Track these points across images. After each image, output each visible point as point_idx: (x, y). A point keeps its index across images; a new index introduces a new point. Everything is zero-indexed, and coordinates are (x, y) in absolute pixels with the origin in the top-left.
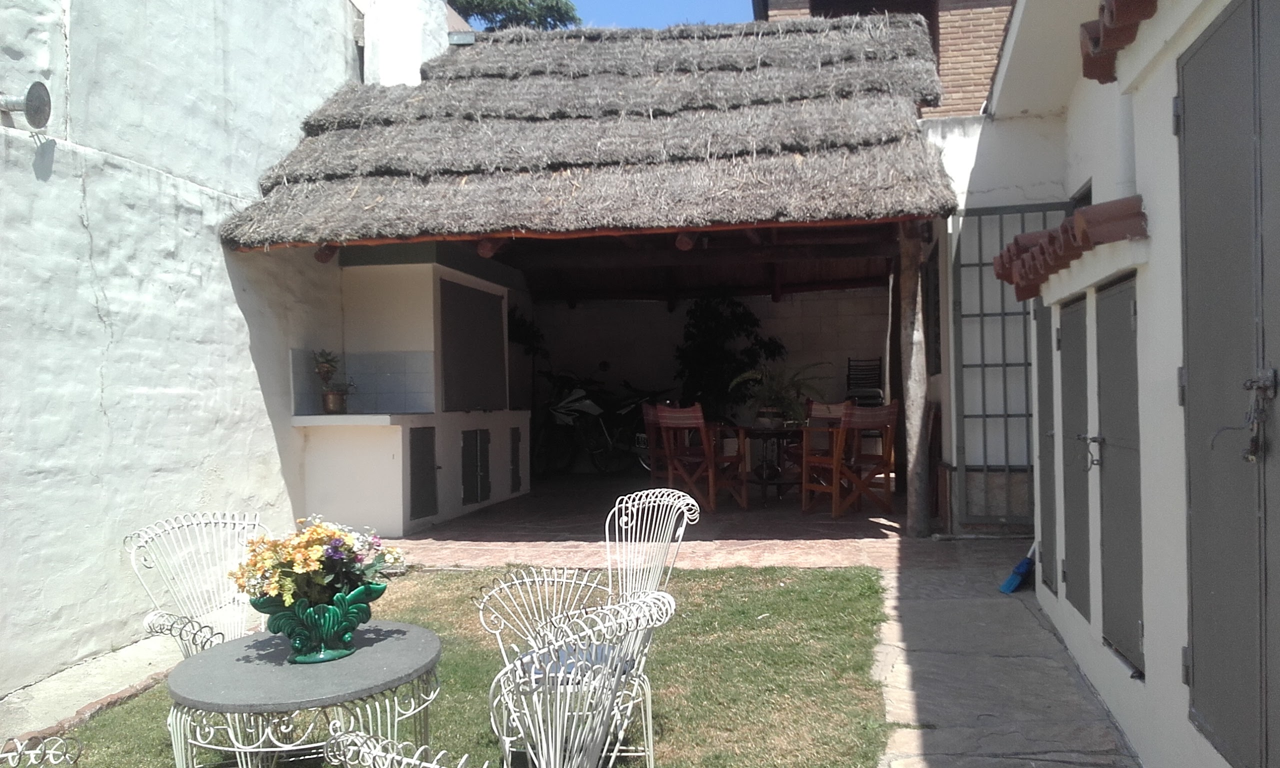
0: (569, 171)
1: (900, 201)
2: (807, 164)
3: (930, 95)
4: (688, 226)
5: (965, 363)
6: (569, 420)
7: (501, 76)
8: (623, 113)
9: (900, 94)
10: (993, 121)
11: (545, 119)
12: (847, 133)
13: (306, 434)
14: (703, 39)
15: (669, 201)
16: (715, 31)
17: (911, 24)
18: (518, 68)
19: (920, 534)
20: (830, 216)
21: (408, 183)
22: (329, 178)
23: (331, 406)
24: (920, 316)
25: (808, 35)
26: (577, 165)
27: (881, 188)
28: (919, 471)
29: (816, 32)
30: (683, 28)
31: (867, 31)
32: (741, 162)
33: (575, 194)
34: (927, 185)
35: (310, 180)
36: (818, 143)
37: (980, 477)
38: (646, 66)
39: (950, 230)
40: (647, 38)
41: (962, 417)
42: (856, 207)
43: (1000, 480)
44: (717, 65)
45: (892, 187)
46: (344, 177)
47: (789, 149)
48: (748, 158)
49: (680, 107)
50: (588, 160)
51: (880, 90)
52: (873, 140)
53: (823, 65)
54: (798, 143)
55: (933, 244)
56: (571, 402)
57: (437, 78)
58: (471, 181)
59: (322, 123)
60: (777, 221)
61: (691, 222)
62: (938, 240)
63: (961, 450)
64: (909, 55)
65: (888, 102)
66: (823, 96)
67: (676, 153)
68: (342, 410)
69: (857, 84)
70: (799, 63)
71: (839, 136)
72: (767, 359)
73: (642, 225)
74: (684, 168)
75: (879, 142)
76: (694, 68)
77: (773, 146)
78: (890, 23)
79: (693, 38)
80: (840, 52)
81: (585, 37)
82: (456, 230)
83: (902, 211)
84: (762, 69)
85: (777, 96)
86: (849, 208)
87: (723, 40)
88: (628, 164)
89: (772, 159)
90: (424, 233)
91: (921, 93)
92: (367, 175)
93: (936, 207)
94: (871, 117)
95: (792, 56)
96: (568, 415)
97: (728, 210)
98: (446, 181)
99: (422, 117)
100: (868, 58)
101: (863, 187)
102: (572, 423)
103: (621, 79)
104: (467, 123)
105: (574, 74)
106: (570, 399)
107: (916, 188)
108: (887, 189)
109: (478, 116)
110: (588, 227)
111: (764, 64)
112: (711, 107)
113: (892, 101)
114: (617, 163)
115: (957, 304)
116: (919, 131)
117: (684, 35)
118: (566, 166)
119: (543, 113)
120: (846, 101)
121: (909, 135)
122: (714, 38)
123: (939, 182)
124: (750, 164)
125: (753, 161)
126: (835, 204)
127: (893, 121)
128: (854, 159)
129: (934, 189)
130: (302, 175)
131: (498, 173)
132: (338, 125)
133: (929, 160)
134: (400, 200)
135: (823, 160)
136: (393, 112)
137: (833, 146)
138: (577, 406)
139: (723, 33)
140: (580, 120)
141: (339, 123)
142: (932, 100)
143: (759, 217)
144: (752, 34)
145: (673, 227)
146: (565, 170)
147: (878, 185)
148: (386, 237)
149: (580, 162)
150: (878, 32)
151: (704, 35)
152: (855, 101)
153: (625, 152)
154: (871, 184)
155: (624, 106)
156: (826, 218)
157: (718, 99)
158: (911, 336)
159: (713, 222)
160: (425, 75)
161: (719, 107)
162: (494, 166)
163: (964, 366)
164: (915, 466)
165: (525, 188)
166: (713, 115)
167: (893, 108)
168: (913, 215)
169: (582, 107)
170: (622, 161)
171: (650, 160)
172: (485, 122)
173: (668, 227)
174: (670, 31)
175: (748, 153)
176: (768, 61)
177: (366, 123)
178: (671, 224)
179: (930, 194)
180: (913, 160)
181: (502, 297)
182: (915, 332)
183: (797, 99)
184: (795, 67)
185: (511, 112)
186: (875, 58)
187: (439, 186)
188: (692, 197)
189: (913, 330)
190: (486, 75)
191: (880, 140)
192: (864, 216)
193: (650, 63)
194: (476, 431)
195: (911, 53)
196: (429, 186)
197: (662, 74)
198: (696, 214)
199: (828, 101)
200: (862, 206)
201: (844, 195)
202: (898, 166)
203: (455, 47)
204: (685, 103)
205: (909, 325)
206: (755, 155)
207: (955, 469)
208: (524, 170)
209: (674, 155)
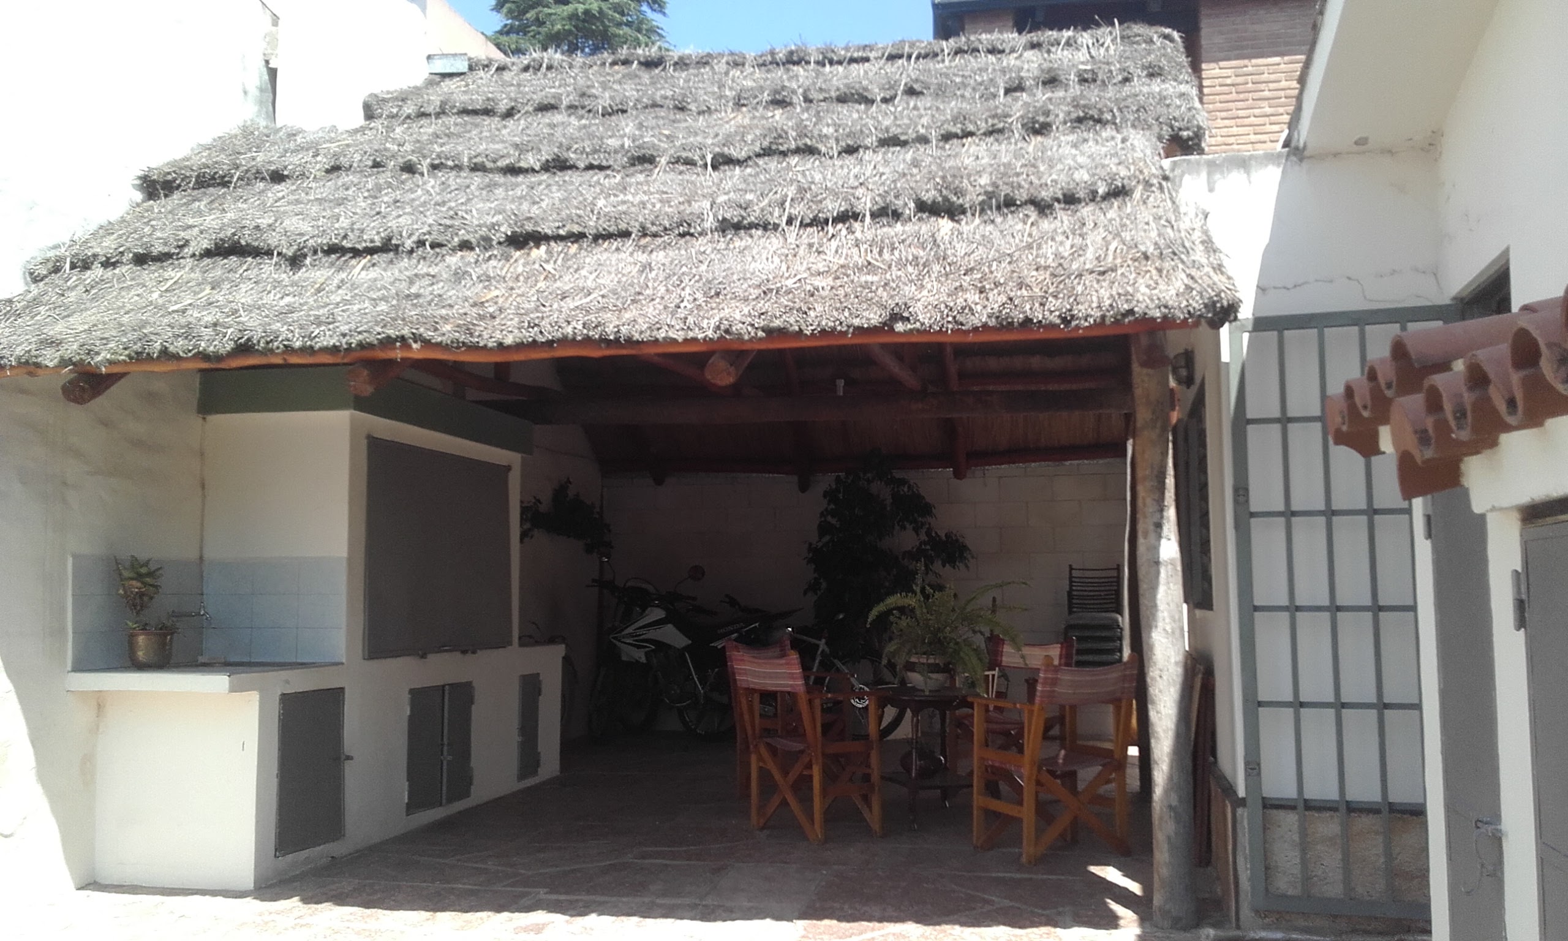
0: (543, 248)
1: (1127, 293)
2: (961, 233)
3: (1188, 129)
4: (721, 337)
5: (1256, 603)
6: (640, 656)
7: (487, 112)
8: (663, 161)
9: (1134, 126)
10: (1301, 160)
11: (533, 170)
12: (1036, 181)
13: (100, 702)
14: (824, 65)
15: (699, 295)
16: (843, 53)
17: (1155, 38)
18: (516, 101)
19: (1179, 924)
20: (992, 322)
21: (268, 268)
22: (141, 260)
23: (141, 654)
24: (1171, 513)
25: (990, 56)
26: (558, 238)
27: (1092, 272)
28: (1175, 803)
29: (1002, 52)
30: (793, 48)
31: (1084, 50)
32: (844, 232)
33: (542, 285)
34: (1181, 266)
35: (107, 264)
36: (981, 198)
37: (1289, 820)
38: (721, 97)
39: (1225, 357)
40: (736, 64)
41: (1253, 704)
42: (1042, 304)
43: (1328, 827)
44: (833, 94)
45: (1113, 269)
46: (163, 258)
47: (928, 209)
48: (857, 225)
49: (757, 149)
50: (576, 229)
51: (1099, 121)
52: (1081, 194)
53: (1008, 91)
54: (946, 199)
55: (1194, 389)
56: (640, 628)
57: (388, 117)
58: (374, 265)
59: (169, 177)
60: (892, 329)
61: (727, 331)
62: (1202, 384)
63: (1253, 767)
64: (1151, 75)
65: (1113, 138)
66: (1001, 131)
67: (728, 216)
68: (162, 662)
69: (1060, 113)
70: (969, 89)
71: (1020, 186)
72: (944, 566)
73: (637, 337)
74: (741, 242)
75: (1093, 196)
76: (798, 99)
77: (899, 203)
78: (1122, 38)
79: (808, 63)
80: (1036, 73)
81: (640, 63)
82: (298, 344)
83: (1131, 312)
84: (905, 97)
85: (922, 131)
86: (1028, 307)
87: (854, 66)
88: (645, 235)
89: (899, 227)
90: (244, 348)
91: (1172, 127)
92: (202, 256)
93: (1197, 304)
94: (1081, 160)
95: (958, 80)
96: (639, 647)
97: (799, 310)
98: (332, 264)
99: (335, 169)
100: (1083, 81)
101: (1060, 271)
102: (643, 660)
103: (679, 116)
104: (405, 176)
105: (604, 108)
106: (641, 623)
107: (1160, 270)
108: (1103, 273)
109: (424, 167)
110: (541, 339)
111: (911, 92)
112: (810, 151)
113: (1119, 137)
114: (625, 234)
115: (1241, 492)
116: (1166, 178)
117: (795, 59)
118: (537, 238)
119: (531, 160)
120: (1039, 138)
121: (1148, 184)
122: (840, 63)
123: (1204, 261)
124: (858, 235)
125: (864, 230)
126: (1003, 298)
127: (1119, 164)
128: (1046, 225)
129: (1193, 272)
130: (95, 256)
131: (420, 251)
132: (197, 182)
133: (1184, 224)
134: (244, 295)
135: (990, 228)
136: (292, 161)
137: (1009, 204)
138: (652, 634)
139: (856, 55)
140: (591, 172)
141: (198, 177)
142: (1189, 139)
143: (857, 322)
144: (900, 57)
145: (695, 340)
146: (538, 247)
147: (1088, 266)
148: (176, 357)
149: (562, 232)
150: (1102, 50)
151: (825, 57)
152: (1056, 138)
153: (644, 216)
154: (1075, 266)
155: (665, 150)
156: (985, 326)
157: (823, 138)
158: (1155, 549)
159: (769, 331)
160: (370, 113)
161: (823, 149)
162: (415, 238)
163: (1256, 609)
164: (1167, 792)
165: (459, 276)
166: (811, 162)
167: (1120, 146)
168: (1153, 319)
169: (595, 151)
170: (635, 231)
171: (685, 230)
172: (435, 177)
173: (686, 340)
174: (772, 53)
175: (856, 216)
176: (917, 87)
177: (240, 179)
178: (691, 335)
179: (1186, 281)
180: (1153, 225)
181: (508, 468)
182: (1163, 542)
183: (956, 136)
184: (963, 96)
185: (479, 160)
186: (1095, 81)
187: (316, 273)
188: (740, 289)
189: (1159, 537)
190: (465, 112)
191: (1094, 193)
192: (1058, 321)
193: (728, 93)
194: (443, 686)
195: (1154, 73)
196: (302, 273)
197: (744, 109)
198: (738, 316)
199: (1009, 138)
200: (1052, 303)
201: (1020, 286)
202: (1127, 236)
203: (437, 78)
204: (766, 144)
205: (1152, 528)
206: (868, 219)
207: (1242, 802)
208: (465, 246)
209: (724, 219)
